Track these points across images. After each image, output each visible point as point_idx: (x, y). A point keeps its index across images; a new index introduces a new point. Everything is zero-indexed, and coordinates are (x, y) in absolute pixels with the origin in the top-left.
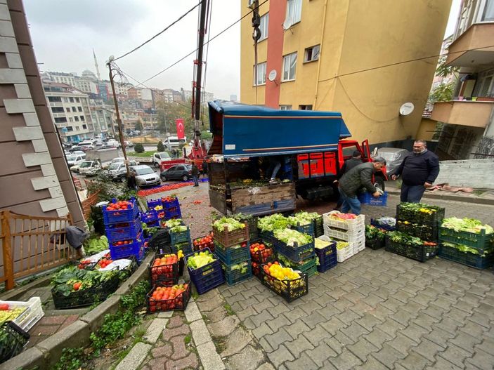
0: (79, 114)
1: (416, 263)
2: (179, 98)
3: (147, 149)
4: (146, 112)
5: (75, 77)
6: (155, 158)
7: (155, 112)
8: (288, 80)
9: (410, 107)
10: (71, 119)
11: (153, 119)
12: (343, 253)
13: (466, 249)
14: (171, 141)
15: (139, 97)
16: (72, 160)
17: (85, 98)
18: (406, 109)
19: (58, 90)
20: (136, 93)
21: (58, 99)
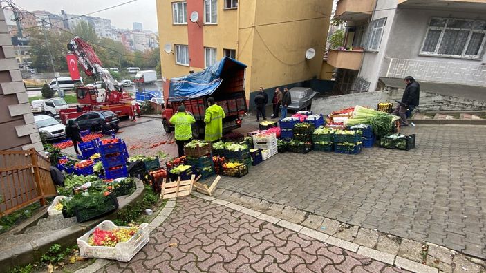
1: (302, 154)
2: (61, 25)
6: (46, 106)
7: (25, 43)
8: (210, 23)
9: (313, 52)
12: (265, 155)
13: (323, 143)
14: (60, 83)
18: (310, 54)
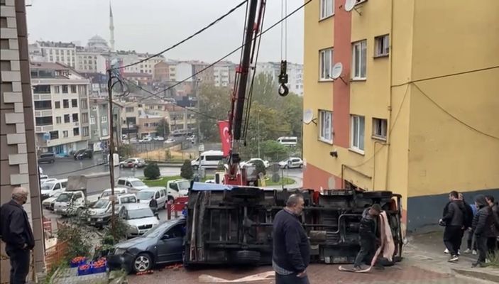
0: (71, 111)
3: (164, 172)
4: (179, 104)
5: (78, 48)
6: (169, 189)
7: (194, 104)
8: (360, 78)
10: (58, 119)
11: (189, 116)
14: (209, 158)
15: (171, 78)
16: (48, 188)
17: (85, 86)
19: (49, 75)
20: (168, 70)
21: (45, 89)
